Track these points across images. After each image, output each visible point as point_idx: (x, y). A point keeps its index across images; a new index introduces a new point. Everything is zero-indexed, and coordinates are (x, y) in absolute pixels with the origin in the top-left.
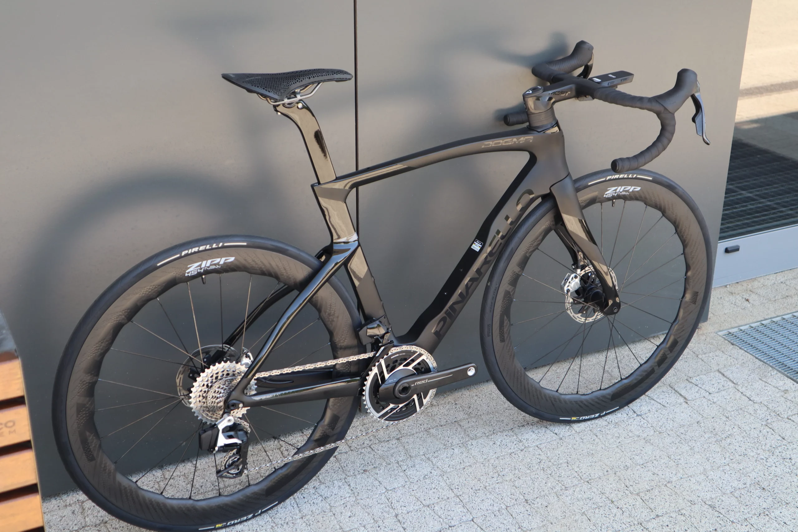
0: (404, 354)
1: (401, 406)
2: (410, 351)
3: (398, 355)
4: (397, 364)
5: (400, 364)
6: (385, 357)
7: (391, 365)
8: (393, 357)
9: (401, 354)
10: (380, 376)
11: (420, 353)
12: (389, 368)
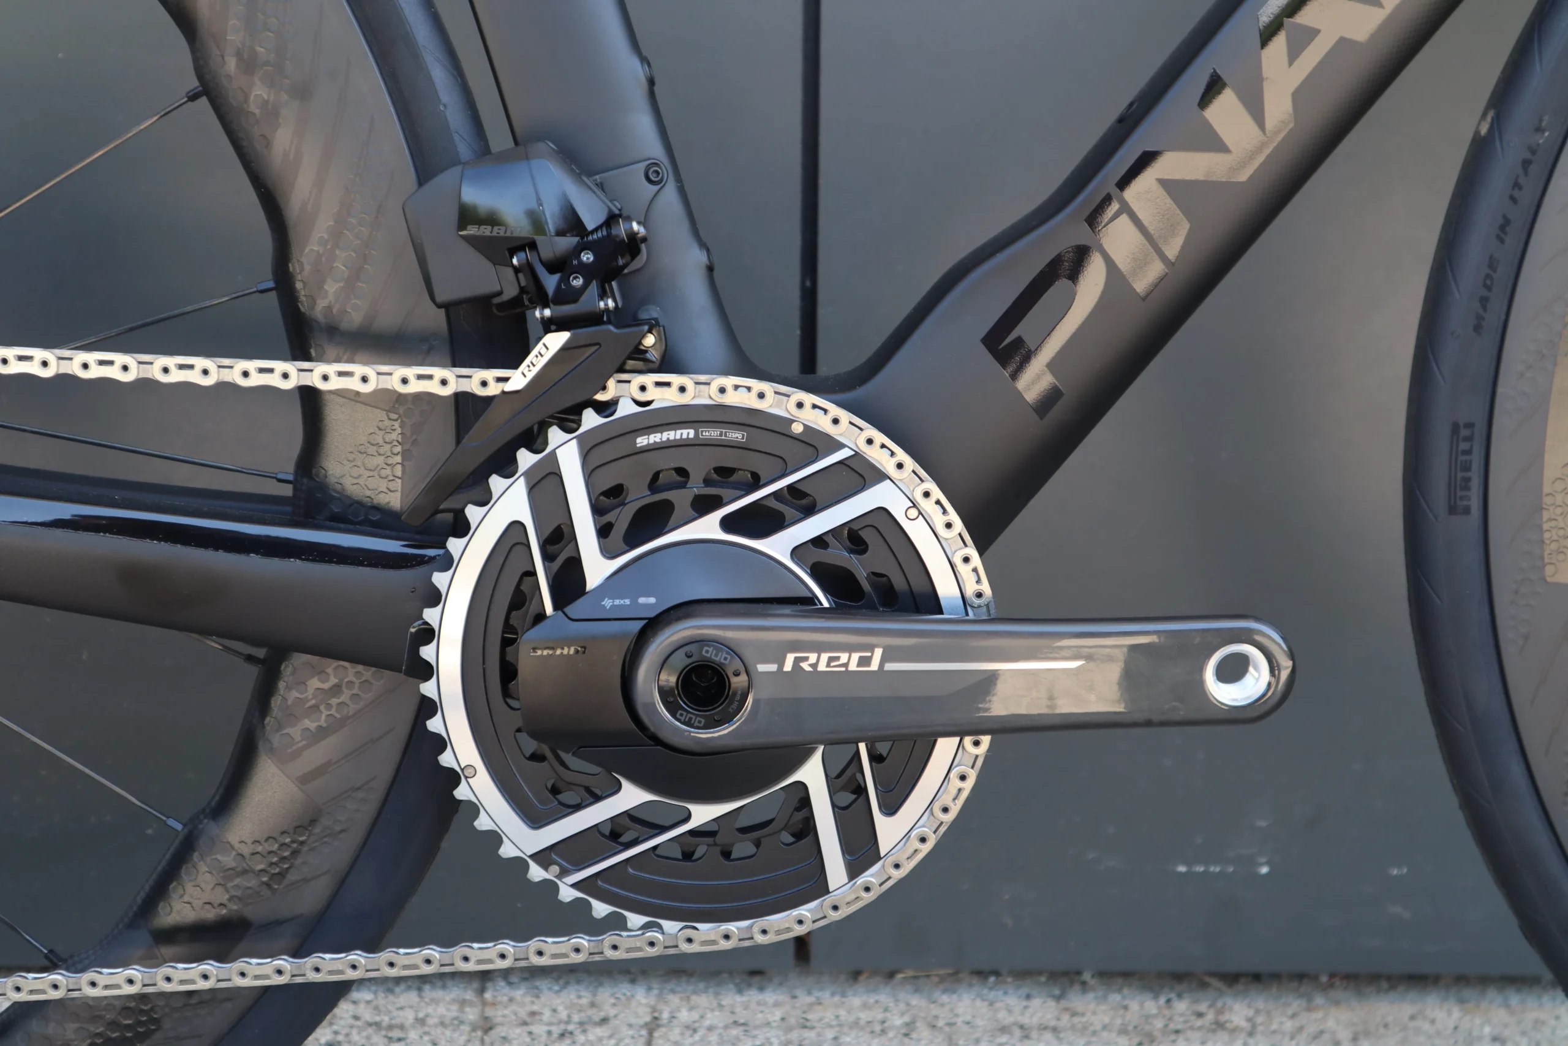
0: (736, 435)
1: (702, 814)
2: (778, 427)
3: (688, 433)
4: (681, 499)
5: (704, 506)
6: (590, 419)
7: (638, 497)
8: (655, 438)
9: (711, 433)
10: (547, 557)
11: (857, 455)
12: (622, 518)
